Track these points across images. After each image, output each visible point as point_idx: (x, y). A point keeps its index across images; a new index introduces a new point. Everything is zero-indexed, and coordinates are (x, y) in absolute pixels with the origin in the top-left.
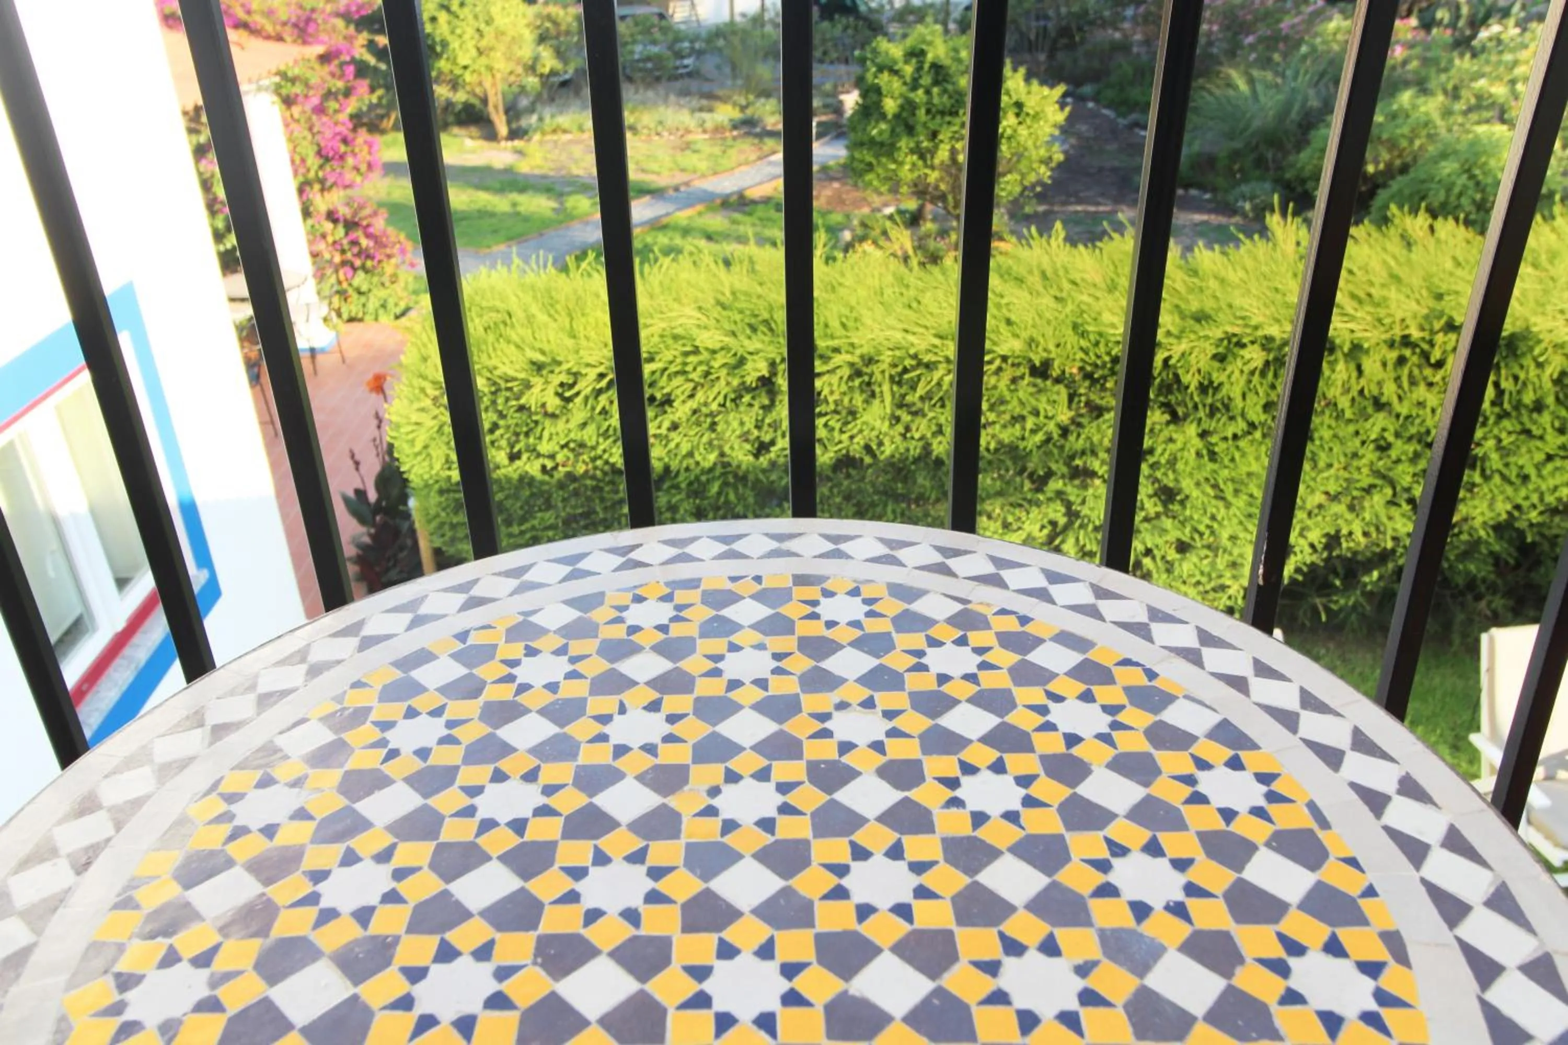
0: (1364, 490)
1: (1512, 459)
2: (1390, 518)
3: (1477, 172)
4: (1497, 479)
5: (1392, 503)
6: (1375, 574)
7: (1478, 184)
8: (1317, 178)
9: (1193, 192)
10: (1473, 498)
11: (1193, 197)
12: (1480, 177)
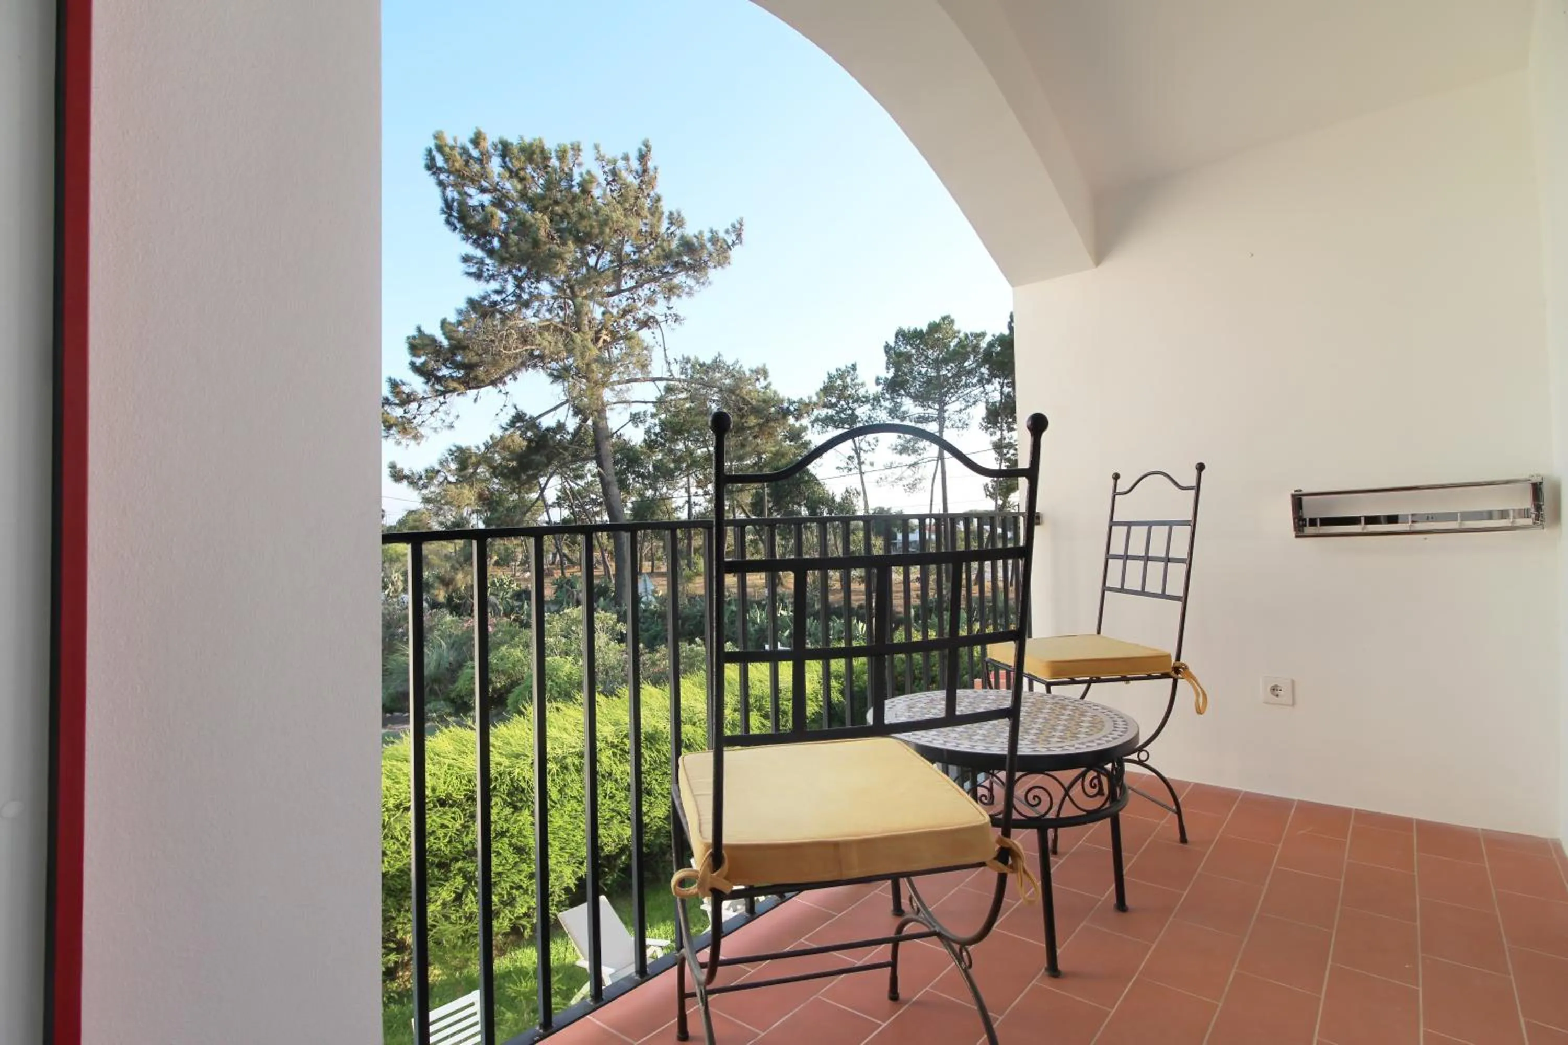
0: (608, 819)
1: (663, 787)
2: (623, 829)
3: (554, 678)
4: (660, 797)
5: (623, 822)
6: (623, 858)
7: (556, 683)
8: (472, 693)
9: (397, 714)
10: (653, 809)
11: (398, 717)
12: (557, 681)
